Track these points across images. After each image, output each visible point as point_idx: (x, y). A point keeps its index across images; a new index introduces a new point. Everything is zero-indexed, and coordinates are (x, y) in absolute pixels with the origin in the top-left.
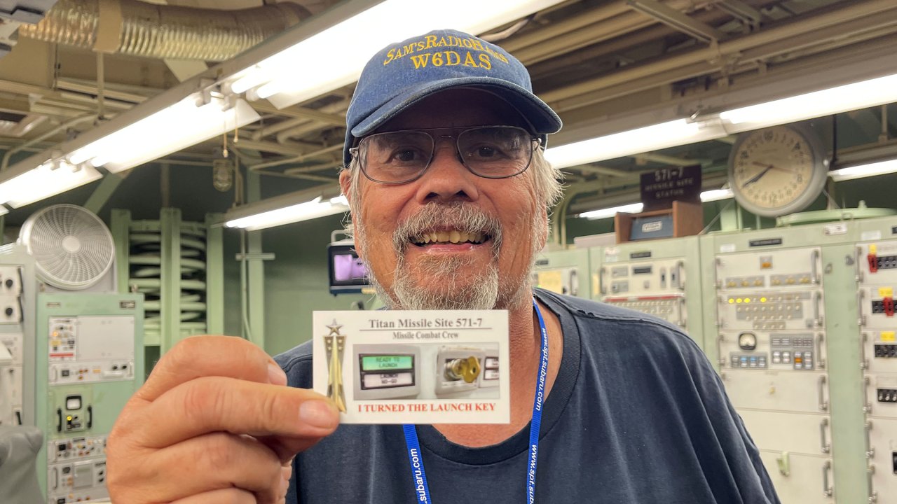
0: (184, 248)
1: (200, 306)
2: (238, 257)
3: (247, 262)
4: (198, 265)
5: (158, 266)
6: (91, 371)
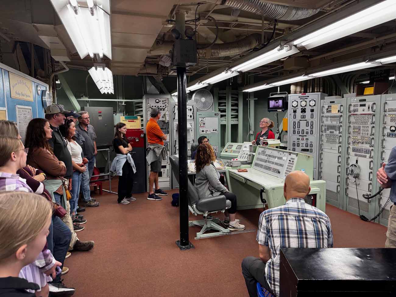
0: (232, 97)
1: (236, 114)
2: (247, 99)
3: (250, 100)
4: (236, 102)
5: (225, 103)
6: (208, 131)
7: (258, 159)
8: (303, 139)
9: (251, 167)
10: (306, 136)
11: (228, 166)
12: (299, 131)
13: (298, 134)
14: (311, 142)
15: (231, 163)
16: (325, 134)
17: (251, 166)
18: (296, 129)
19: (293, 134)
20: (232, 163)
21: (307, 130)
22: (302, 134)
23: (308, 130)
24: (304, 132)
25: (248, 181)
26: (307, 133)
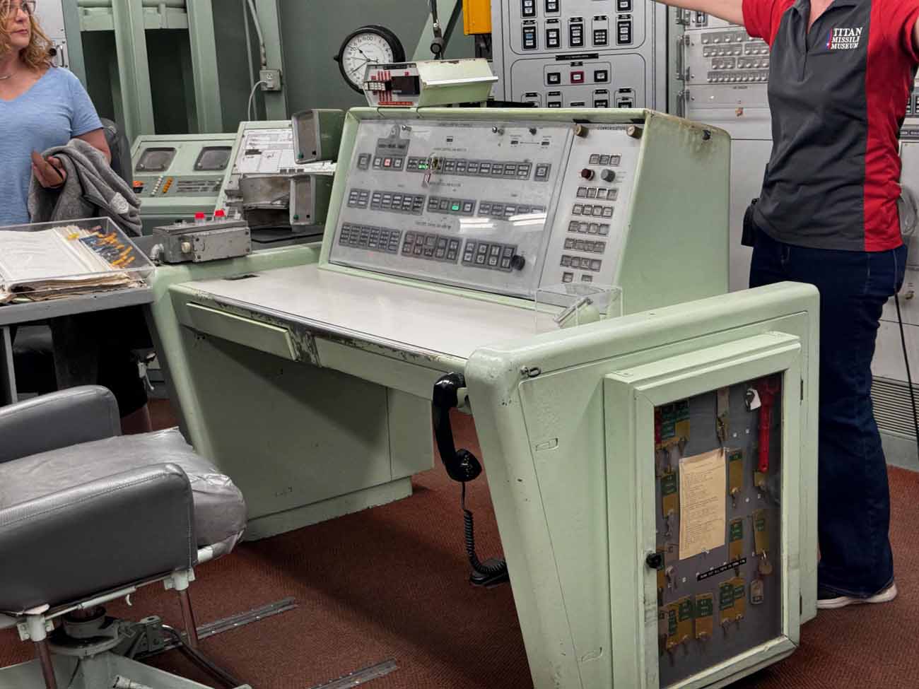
7: (358, 198)
8: (577, 77)
9: (316, 260)
10: (595, 56)
11: (162, 260)
12: (557, 31)
13: (549, 46)
14: (622, 91)
15: (183, 239)
16: (704, 36)
17: (318, 249)
18: (541, 17)
19: (526, 47)
20: (191, 239)
21: (597, 18)
22: (572, 45)
23: (604, 18)
24: (581, 37)
25: (318, 340)
26: (601, 37)
